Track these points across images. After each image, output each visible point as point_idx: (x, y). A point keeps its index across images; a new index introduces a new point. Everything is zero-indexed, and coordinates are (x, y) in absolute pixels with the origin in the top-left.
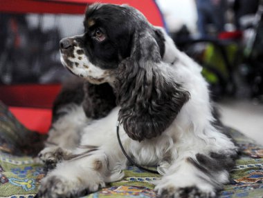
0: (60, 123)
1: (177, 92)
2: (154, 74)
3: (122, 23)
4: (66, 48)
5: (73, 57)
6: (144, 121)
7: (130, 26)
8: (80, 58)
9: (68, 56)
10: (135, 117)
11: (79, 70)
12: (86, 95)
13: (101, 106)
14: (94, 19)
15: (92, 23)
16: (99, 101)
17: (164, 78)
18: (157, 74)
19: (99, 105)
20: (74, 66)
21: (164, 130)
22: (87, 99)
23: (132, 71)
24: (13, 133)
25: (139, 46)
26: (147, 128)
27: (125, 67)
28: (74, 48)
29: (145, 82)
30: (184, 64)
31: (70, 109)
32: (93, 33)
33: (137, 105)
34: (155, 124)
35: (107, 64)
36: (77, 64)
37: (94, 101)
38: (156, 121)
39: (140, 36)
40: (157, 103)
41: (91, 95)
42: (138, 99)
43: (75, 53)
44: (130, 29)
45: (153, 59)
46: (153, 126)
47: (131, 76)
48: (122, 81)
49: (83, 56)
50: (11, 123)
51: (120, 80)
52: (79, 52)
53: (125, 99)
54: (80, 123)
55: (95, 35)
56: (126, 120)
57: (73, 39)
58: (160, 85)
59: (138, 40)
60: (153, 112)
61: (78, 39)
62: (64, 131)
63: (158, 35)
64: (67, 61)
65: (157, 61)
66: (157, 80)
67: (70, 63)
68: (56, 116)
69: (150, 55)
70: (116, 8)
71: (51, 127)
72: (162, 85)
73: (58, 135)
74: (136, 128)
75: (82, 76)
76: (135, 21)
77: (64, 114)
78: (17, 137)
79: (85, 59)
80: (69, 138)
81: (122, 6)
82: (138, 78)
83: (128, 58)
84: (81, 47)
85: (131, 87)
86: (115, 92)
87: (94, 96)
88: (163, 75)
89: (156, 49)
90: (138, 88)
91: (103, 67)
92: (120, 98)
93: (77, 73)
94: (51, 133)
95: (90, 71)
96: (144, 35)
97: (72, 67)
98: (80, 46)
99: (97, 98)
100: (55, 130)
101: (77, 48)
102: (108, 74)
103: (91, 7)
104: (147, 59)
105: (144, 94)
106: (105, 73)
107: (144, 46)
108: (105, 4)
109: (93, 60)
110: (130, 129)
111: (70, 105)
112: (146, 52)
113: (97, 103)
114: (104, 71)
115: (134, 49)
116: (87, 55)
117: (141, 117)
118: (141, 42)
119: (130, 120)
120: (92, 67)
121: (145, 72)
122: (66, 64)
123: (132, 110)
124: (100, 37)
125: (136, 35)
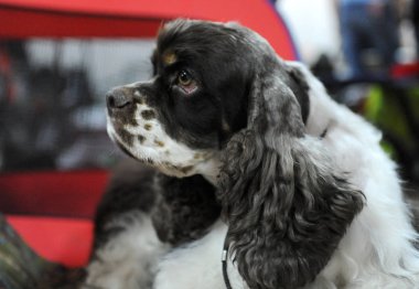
0: (112, 248)
1: (341, 193)
2: (296, 160)
3: (228, 60)
4: (121, 107)
5: (134, 123)
6: (280, 256)
7: (246, 66)
8: (148, 127)
9: (125, 122)
10: (263, 247)
11: (145, 151)
12: (160, 198)
13: (190, 219)
14: (176, 52)
15: (171, 60)
16: (186, 209)
17: (316, 168)
18: (302, 160)
19: (186, 217)
20: (137, 143)
21: (319, 271)
22: (160, 206)
23: (254, 157)
24: (17, 268)
25: (263, 106)
26: (288, 269)
27: (241, 150)
28: (135, 108)
29: (279, 178)
30: (348, 131)
31: (130, 221)
32: (172, 79)
33: (264, 223)
34: (303, 261)
35: (200, 139)
36: (141, 138)
37: (176, 211)
38: (304, 255)
39: (263, 86)
40: (305, 218)
41: (169, 199)
42: (267, 212)
43: (138, 117)
44: (246, 72)
45: (290, 130)
46: (299, 265)
47: (251, 166)
48: (235, 177)
49: (154, 122)
50: (13, 249)
51: (231, 175)
52: (146, 115)
53: (241, 212)
54: (149, 249)
55: (176, 82)
56: (244, 253)
57: (133, 90)
58: (310, 184)
59: (261, 94)
60: (299, 237)
61: (143, 89)
62: (118, 263)
63: (296, 80)
64: (123, 133)
65: (300, 135)
66: (303, 171)
67: (128, 137)
68: (101, 235)
69: (285, 121)
70: (219, 30)
71: (93, 257)
72: (315, 182)
73: (106, 273)
74: (265, 271)
75: (150, 161)
76: (255, 56)
77: (119, 230)
78: (24, 276)
79: (157, 128)
80: (128, 277)
81: (228, 25)
82: (265, 169)
83: (243, 131)
84: (150, 106)
85: (252, 188)
86: (219, 198)
87: (175, 202)
88: (315, 163)
89: (295, 109)
90: (266, 191)
91: (193, 145)
92: (230, 209)
93: (141, 157)
94: (94, 269)
95: (167, 153)
96: (271, 84)
97: (131, 144)
98: (147, 103)
99: (183, 204)
100: (101, 261)
101: (143, 107)
102: (201, 159)
103: (169, 26)
104: (280, 130)
105: (279, 200)
106: (196, 157)
107: (273, 105)
108: (196, 22)
109: (172, 131)
110: (253, 271)
111: (130, 214)
112: (278, 117)
113: (182, 214)
114: (194, 152)
115: (255, 112)
116: (161, 120)
117: (273, 248)
118: (266, 97)
119: (253, 253)
120: (170, 143)
121: (279, 158)
122: (119, 139)
123: (255, 232)
124: (188, 86)
125: (256, 84)
